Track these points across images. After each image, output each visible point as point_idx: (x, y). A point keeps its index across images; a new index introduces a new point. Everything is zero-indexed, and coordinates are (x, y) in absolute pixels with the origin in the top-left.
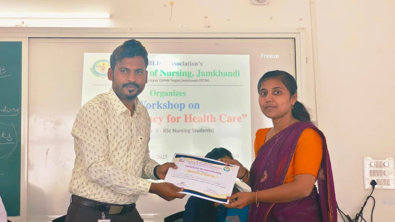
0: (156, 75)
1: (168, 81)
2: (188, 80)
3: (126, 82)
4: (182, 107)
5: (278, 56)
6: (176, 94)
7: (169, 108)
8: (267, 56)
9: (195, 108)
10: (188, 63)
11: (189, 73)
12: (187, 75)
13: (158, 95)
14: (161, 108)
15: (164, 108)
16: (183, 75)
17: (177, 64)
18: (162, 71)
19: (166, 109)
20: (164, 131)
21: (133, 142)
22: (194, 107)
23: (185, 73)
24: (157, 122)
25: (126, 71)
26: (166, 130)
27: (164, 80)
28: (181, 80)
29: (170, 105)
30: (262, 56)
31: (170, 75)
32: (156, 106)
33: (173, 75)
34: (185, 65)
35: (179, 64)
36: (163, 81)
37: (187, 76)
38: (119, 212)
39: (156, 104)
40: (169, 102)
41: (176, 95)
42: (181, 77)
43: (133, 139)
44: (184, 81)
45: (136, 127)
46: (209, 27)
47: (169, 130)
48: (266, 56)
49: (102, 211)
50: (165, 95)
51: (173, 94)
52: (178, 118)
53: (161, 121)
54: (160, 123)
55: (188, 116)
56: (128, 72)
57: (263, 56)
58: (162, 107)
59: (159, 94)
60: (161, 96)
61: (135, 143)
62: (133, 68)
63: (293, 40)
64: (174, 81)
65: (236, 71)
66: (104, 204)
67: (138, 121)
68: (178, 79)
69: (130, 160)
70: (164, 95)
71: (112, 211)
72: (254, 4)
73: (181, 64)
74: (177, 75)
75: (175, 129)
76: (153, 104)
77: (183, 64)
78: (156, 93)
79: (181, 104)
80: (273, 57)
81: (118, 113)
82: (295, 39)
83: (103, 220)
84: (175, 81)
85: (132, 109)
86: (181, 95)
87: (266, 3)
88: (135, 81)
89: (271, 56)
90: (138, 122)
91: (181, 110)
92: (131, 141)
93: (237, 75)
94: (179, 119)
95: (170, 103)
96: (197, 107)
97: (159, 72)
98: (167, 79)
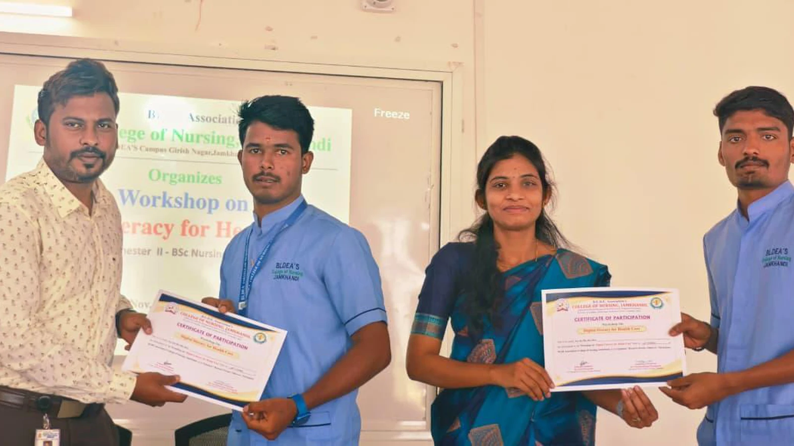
0: (162, 139)
1: (187, 151)
2: (227, 152)
3: (79, 147)
4: (214, 205)
5: (409, 115)
6: (201, 179)
7: (186, 206)
8: (387, 114)
9: (239, 209)
10: (230, 118)
11: (231, 139)
12: (226, 141)
13: (164, 180)
14: (170, 206)
15: (175, 207)
16: (218, 142)
17: (207, 119)
18: (175, 132)
19: (180, 209)
20: (173, 252)
21: (98, 267)
22: (237, 207)
23: (221, 139)
24: (160, 234)
25: (78, 124)
26: (178, 252)
27: (178, 150)
28: (213, 153)
29: (189, 202)
30: (376, 112)
31: (192, 140)
32: (159, 202)
33: (198, 141)
34: (223, 122)
35: (210, 120)
36: (176, 151)
37: (226, 145)
38: (79, 415)
39: (159, 198)
40: (186, 195)
41: (203, 182)
42: (213, 145)
43: (98, 262)
44: (218, 154)
45: (102, 236)
46: (274, 49)
47: (183, 251)
48: (384, 114)
49: (43, 412)
50: (180, 180)
51: (196, 180)
52: (203, 228)
53: (169, 231)
54: (166, 235)
55: (224, 226)
56: (80, 125)
57: (379, 112)
58: (173, 205)
59: (168, 178)
60: (171, 181)
61: (103, 269)
62: (91, 117)
63: (439, 85)
64: (199, 153)
65: (324, 139)
66: (48, 397)
67: (103, 223)
68: (208, 149)
69: (99, 305)
70: (176, 180)
71: (64, 412)
72: (365, 10)
73: (215, 120)
74: (206, 141)
75: (197, 251)
76: (155, 198)
77: (218, 119)
78: (162, 176)
79: (210, 201)
80: (398, 116)
81: (63, 213)
82: (442, 83)
83: (47, 431)
84: (201, 153)
85: (89, 200)
86: (213, 181)
87: (389, 9)
88: (96, 144)
89: (394, 115)
90: (104, 226)
91: (210, 212)
92: (96, 267)
93: (326, 148)
94: (206, 231)
95: (189, 196)
96: (243, 207)
97: (168, 135)
98: (184, 148)
